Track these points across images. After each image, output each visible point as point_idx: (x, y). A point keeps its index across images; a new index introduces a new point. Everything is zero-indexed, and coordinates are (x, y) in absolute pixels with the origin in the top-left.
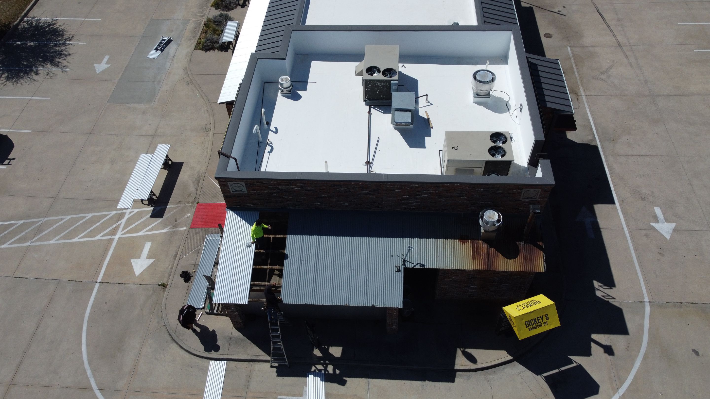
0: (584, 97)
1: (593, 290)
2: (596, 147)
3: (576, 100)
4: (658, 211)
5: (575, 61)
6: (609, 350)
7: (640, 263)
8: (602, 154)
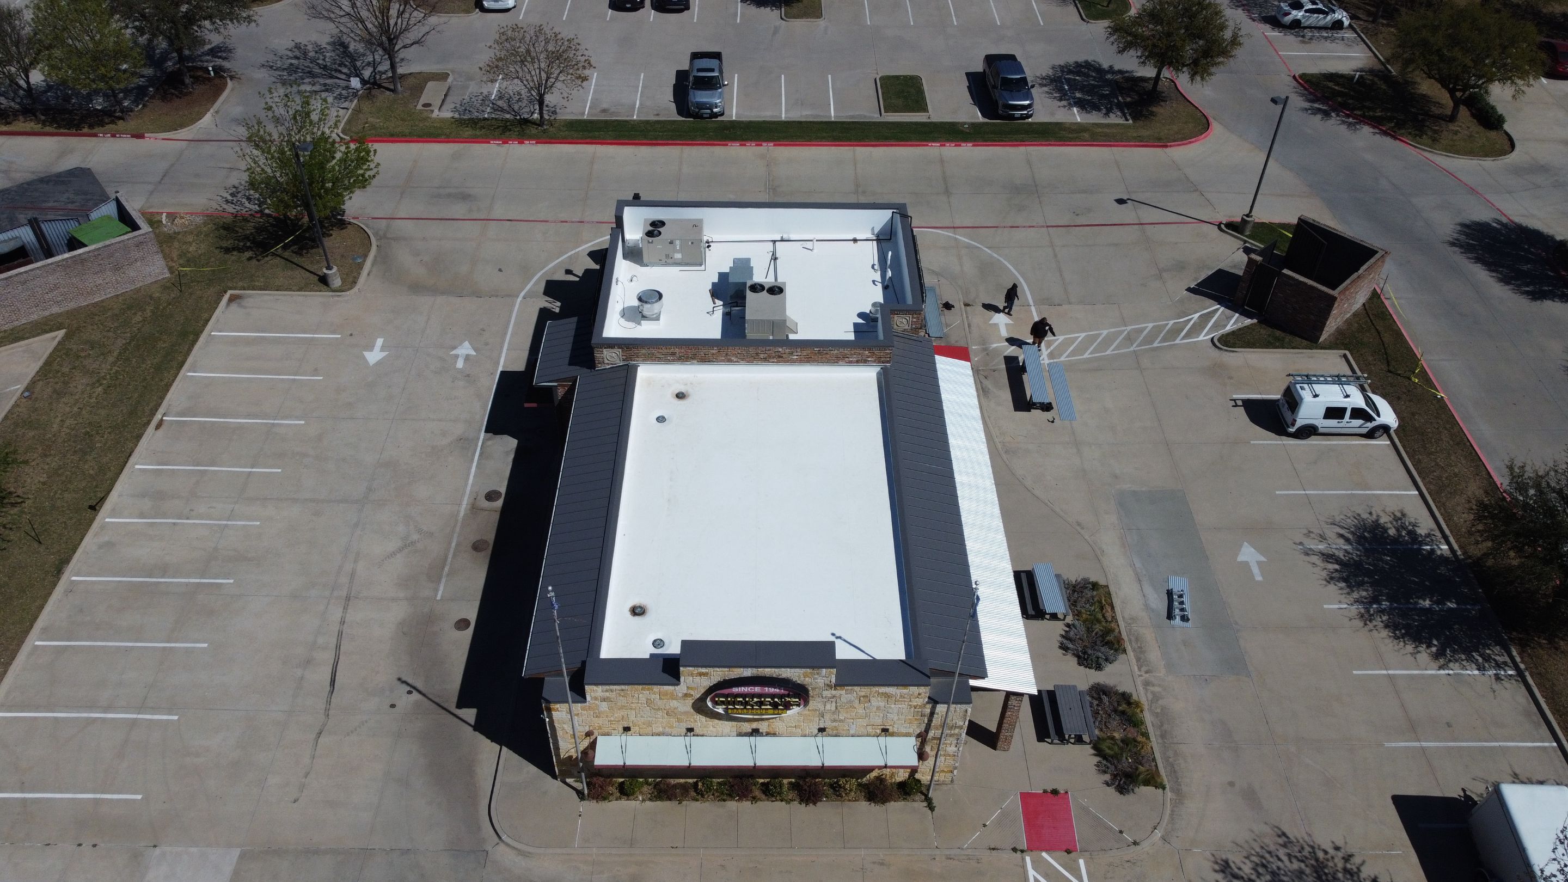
0: (465, 502)
1: (561, 308)
2: (486, 431)
3: (479, 498)
4: (460, 364)
5: (443, 568)
6: (568, 272)
7: (509, 322)
8: (485, 423)
